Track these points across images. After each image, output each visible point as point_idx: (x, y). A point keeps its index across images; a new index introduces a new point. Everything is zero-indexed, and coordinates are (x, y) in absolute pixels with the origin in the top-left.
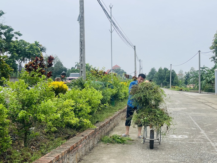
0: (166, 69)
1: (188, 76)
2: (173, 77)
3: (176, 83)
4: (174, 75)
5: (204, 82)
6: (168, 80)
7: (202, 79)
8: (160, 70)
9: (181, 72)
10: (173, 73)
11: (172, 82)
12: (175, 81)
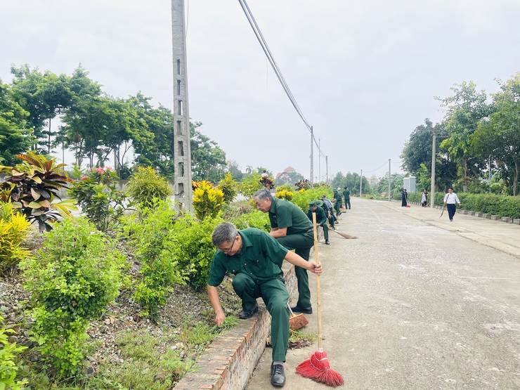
0: (355, 175)
1: (382, 183)
2: (363, 185)
3: (367, 191)
4: (364, 182)
5: (395, 190)
6: (358, 188)
7: (393, 187)
8: (349, 175)
9: (374, 179)
10: (365, 180)
11: (362, 189)
12: (366, 188)
